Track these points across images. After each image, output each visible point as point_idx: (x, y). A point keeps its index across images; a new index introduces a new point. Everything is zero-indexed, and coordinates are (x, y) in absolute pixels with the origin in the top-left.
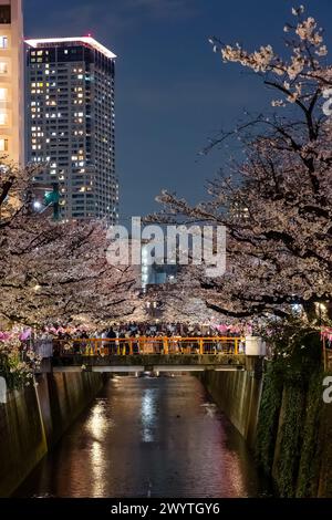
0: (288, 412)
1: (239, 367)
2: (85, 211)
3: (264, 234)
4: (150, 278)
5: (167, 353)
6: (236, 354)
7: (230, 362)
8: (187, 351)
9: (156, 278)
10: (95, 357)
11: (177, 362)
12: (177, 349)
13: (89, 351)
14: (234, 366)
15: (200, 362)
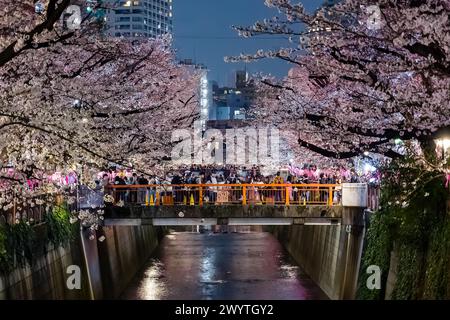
0: (400, 277)
1: (334, 221)
2: (131, 30)
3: (408, 47)
4: (211, 113)
5: (245, 203)
6: (331, 204)
7: (324, 214)
8: (271, 201)
9: (218, 113)
10: (156, 207)
11: (258, 214)
12: (258, 198)
13: (149, 201)
14: (329, 219)
15: (285, 214)
